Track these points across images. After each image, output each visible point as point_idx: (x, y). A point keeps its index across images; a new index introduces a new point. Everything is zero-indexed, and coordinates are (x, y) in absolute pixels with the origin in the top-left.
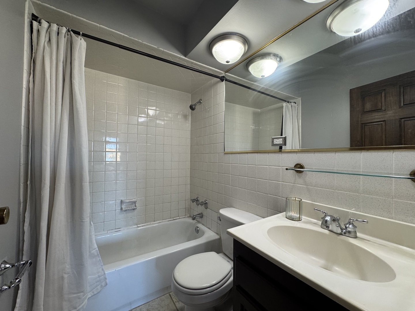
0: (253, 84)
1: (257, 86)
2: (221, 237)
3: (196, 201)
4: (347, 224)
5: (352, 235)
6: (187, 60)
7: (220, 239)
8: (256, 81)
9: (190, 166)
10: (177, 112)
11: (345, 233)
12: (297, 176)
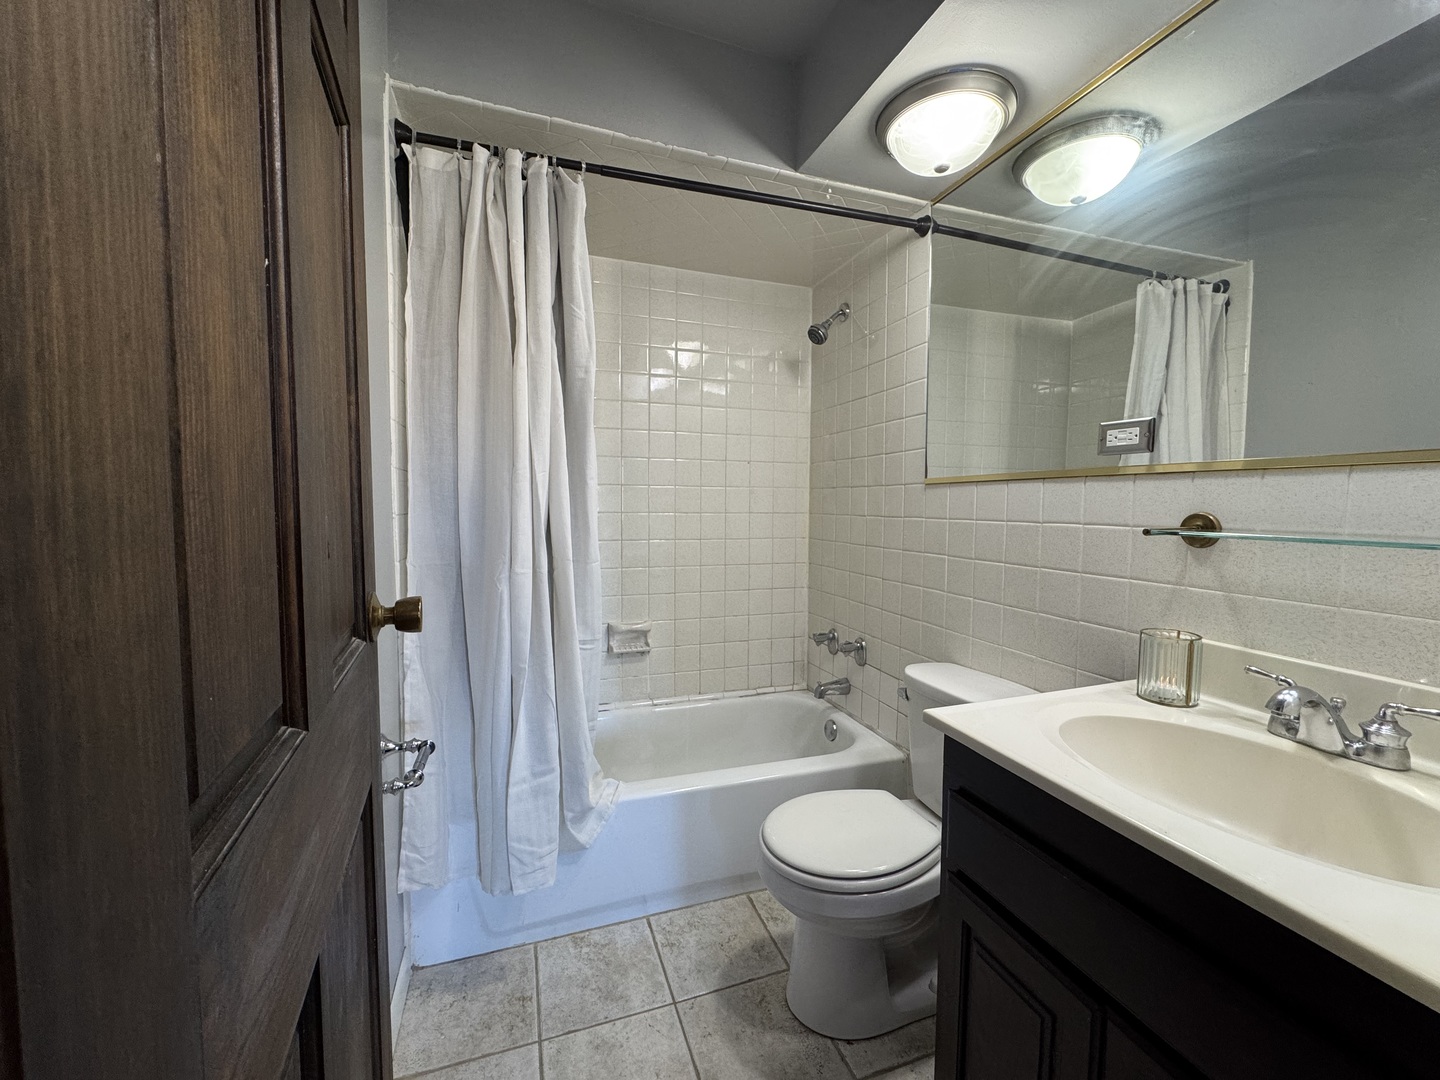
0: (1040, 231)
1: (1059, 235)
2: (908, 755)
3: (827, 639)
4: (1373, 722)
5: (1390, 759)
6: (800, 180)
7: (906, 762)
8: (1052, 220)
9: (807, 529)
10: (766, 353)
11: (1358, 753)
12: (1189, 557)
